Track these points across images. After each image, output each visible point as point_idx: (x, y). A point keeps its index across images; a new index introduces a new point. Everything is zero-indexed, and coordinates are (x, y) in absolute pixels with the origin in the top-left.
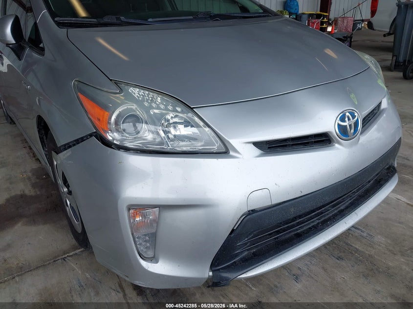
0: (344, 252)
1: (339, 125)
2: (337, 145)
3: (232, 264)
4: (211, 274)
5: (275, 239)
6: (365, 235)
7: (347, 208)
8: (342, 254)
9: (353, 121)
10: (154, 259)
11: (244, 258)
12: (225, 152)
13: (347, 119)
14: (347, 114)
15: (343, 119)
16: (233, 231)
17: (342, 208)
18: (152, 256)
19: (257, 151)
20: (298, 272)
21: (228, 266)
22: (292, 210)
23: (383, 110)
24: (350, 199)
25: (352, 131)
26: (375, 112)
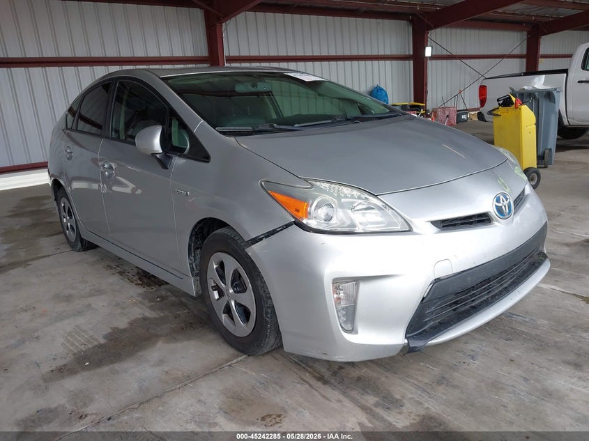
0: (511, 334)
1: (496, 206)
2: (496, 223)
3: (423, 331)
4: (406, 341)
5: (454, 310)
6: (527, 320)
7: (510, 285)
8: (510, 336)
9: (506, 203)
10: (353, 331)
11: (432, 326)
12: (409, 231)
13: (501, 201)
14: (501, 197)
15: (498, 201)
16: (423, 298)
17: (505, 285)
18: (351, 329)
19: (435, 229)
20: (472, 353)
21: (420, 333)
22: (469, 279)
23: (527, 195)
24: (511, 279)
25: (507, 211)
26: (521, 197)
